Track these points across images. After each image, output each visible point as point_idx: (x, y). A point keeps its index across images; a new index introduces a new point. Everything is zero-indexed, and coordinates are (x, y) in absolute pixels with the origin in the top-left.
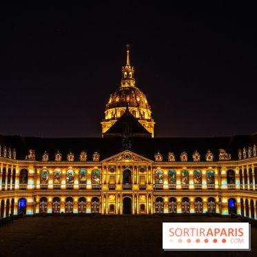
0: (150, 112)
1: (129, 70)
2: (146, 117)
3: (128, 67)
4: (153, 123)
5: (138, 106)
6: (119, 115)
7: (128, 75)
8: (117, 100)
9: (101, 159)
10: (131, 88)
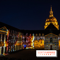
0: (57, 23)
1: (52, 12)
2: (56, 24)
3: (51, 11)
4: (58, 26)
5: (54, 21)
6: (49, 24)
7: (51, 13)
8: (48, 20)
9: (44, 35)
10: (52, 17)
